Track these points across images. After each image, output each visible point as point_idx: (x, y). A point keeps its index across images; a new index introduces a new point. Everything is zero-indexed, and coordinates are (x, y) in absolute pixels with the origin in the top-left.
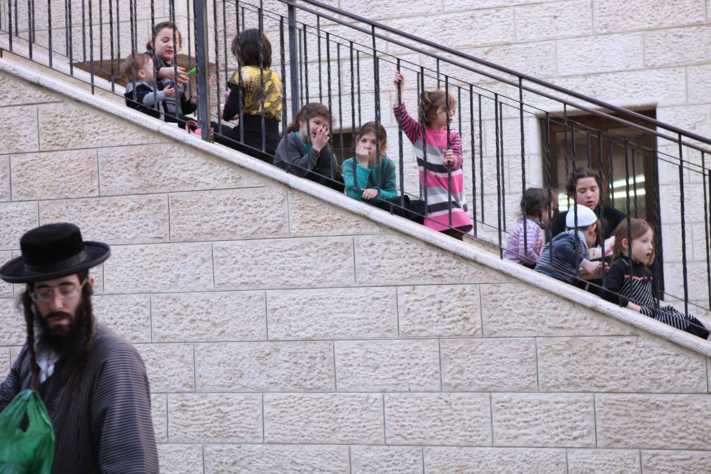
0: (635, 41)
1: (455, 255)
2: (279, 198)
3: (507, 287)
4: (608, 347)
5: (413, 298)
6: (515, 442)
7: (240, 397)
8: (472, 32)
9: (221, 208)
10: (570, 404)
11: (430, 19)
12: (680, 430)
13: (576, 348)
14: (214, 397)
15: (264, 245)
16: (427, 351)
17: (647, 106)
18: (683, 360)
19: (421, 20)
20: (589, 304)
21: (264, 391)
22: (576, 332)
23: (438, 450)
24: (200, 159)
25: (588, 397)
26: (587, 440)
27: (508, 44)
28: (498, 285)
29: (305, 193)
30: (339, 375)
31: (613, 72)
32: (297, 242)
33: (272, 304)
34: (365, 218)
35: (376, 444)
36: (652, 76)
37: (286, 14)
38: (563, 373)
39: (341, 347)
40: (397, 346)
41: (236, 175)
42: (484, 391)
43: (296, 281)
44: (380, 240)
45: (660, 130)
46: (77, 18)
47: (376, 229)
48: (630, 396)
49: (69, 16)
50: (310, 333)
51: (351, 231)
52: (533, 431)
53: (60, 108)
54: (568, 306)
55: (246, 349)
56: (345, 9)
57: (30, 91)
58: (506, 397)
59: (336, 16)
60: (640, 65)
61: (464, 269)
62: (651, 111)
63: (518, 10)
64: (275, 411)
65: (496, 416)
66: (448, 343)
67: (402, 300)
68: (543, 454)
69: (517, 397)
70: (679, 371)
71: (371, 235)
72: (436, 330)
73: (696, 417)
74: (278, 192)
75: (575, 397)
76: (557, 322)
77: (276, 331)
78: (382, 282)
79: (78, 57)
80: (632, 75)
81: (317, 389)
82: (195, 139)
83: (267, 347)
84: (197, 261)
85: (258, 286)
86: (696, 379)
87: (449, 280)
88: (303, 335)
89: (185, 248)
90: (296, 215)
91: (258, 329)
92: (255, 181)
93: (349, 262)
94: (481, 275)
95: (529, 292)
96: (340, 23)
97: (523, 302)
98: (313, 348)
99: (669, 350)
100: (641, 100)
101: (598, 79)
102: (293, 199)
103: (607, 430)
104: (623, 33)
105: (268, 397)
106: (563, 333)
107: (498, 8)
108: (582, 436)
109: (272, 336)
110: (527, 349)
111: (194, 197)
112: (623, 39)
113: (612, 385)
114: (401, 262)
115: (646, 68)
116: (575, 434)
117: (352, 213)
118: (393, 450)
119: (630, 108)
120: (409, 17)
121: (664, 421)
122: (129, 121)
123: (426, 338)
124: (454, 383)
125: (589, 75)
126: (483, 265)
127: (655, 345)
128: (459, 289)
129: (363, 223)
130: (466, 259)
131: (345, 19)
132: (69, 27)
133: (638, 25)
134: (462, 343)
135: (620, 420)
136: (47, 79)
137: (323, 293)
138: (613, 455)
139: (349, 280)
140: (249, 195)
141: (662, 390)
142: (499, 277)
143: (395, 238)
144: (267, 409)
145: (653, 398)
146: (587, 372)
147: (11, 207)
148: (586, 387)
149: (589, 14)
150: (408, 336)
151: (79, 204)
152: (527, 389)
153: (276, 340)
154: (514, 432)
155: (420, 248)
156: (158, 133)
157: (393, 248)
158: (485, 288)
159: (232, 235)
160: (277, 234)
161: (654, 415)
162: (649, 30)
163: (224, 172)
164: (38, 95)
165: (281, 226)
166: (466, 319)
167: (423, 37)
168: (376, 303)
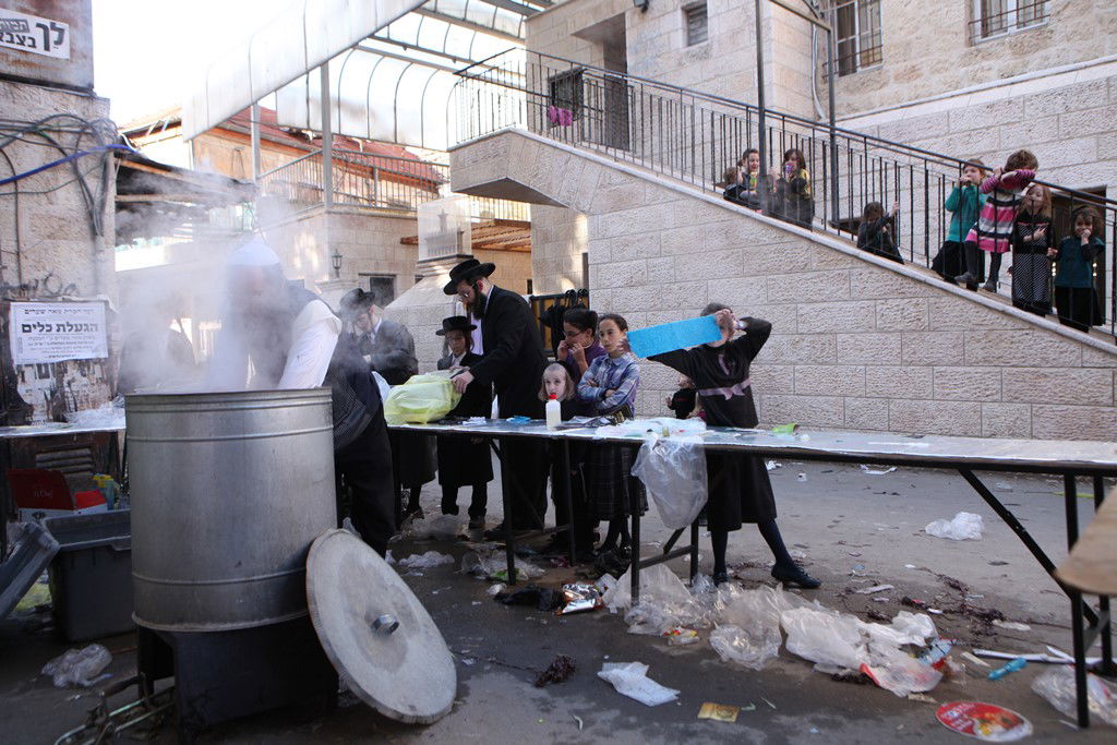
0: (1092, 141)
1: (913, 279)
2: (806, 247)
3: (946, 299)
4: (1013, 337)
5: (885, 307)
6: (947, 398)
7: (781, 367)
8: (969, 146)
9: (772, 255)
10: (985, 374)
11: (940, 139)
12: (1060, 392)
13: (991, 337)
14: (767, 367)
15: (796, 277)
16: (893, 340)
17: (1099, 188)
18: (1065, 345)
19: (933, 140)
20: (1001, 309)
21: (795, 364)
22: (992, 327)
23: (898, 401)
24: (761, 227)
25: (998, 369)
26: (995, 397)
27: (995, 152)
28: (940, 298)
29: (820, 244)
30: (839, 355)
31: (1074, 165)
32: (815, 274)
33: (801, 312)
34: (857, 257)
35: (860, 396)
36: (1103, 166)
37: (828, 140)
38: (981, 354)
39: (841, 338)
40: (875, 336)
41: (781, 234)
42: (928, 365)
43: (814, 298)
44: (865, 271)
45: (1108, 205)
46: (718, 157)
47: (864, 264)
48: (1026, 369)
49: (713, 157)
50: (822, 329)
51: (848, 266)
52: (960, 390)
53: (685, 202)
54: (987, 310)
55: (785, 339)
56: (882, 138)
57: (671, 194)
58: (943, 369)
59: (877, 143)
60: (1094, 158)
61: (918, 288)
62: (1102, 191)
63: (1002, 128)
64: (801, 376)
65: (936, 381)
66: (907, 335)
67: (878, 308)
68: (965, 405)
69: (950, 369)
70: (1062, 353)
71: (860, 268)
72: (899, 327)
73: (1074, 384)
74: (805, 244)
75: (989, 369)
76: (979, 321)
77: (803, 328)
78: (866, 297)
79: (718, 181)
80: (1087, 166)
81: (826, 363)
82: (758, 215)
83: (797, 338)
84: (758, 287)
85: (793, 301)
86: (1074, 358)
87: (909, 295)
88: (818, 330)
89: (752, 279)
90: (816, 258)
91: (792, 327)
92: (792, 238)
93: (847, 285)
94: (929, 292)
95: (960, 302)
96: (878, 147)
97: (958, 308)
98: (825, 338)
99: (1056, 339)
100: (1094, 183)
101: (1061, 171)
102: (814, 248)
103: (1010, 391)
104: (1082, 137)
105: (797, 367)
106: (981, 328)
107: (988, 128)
108: (992, 394)
109: (800, 331)
110: (958, 338)
111: (757, 249)
112: (1082, 141)
113: (1014, 362)
114: (878, 284)
115: (1099, 160)
116: (988, 393)
117: (849, 255)
118: (871, 400)
119: (1084, 190)
120: (926, 139)
121: (1049, 385)
122: (722, 207)
123: (894, 332)
124: (909, 360)
125: (1054, 168)
126: (931, 285)
127: (1047, 336)
128: (914, 301)
129: (855, 260)
130: (920, 281)
131: (882, 144)
132: (713, 163)
133: (1094, 130)
134: (916, 335)
135: (1018, 385)
136: (680, 187)
137: (831, 305)
138: (1012, 407)
139: (846, 297)
140: (788, 246)
141: (1049, 365)
142: (941, 292)
143: (875, 270)
144: (796, 374)
145: (1042, 370)
146: (997, 353)
147: (660, 260)
148: (995, 363)
149: (1056, 126)
150: (881, 331)
151: (695, 256)
152: (957, 364)
153: (802, 334)
154: (947, 391)
155: (891, 275)
156: (737, 213)
157: (874, 276)
158: (932, 300)
159: (778, 271)
160: (804, 269)
161: (1043, 382)
162: (1102, 133)
163: (774, 234)
164: (676, 196)
165: (806, 265)
166: (919, 320)
167: (935, 151)
168: (862, 311)
